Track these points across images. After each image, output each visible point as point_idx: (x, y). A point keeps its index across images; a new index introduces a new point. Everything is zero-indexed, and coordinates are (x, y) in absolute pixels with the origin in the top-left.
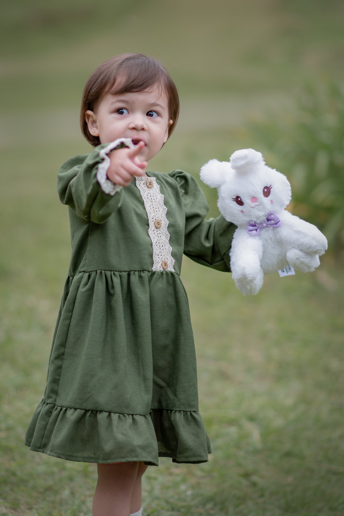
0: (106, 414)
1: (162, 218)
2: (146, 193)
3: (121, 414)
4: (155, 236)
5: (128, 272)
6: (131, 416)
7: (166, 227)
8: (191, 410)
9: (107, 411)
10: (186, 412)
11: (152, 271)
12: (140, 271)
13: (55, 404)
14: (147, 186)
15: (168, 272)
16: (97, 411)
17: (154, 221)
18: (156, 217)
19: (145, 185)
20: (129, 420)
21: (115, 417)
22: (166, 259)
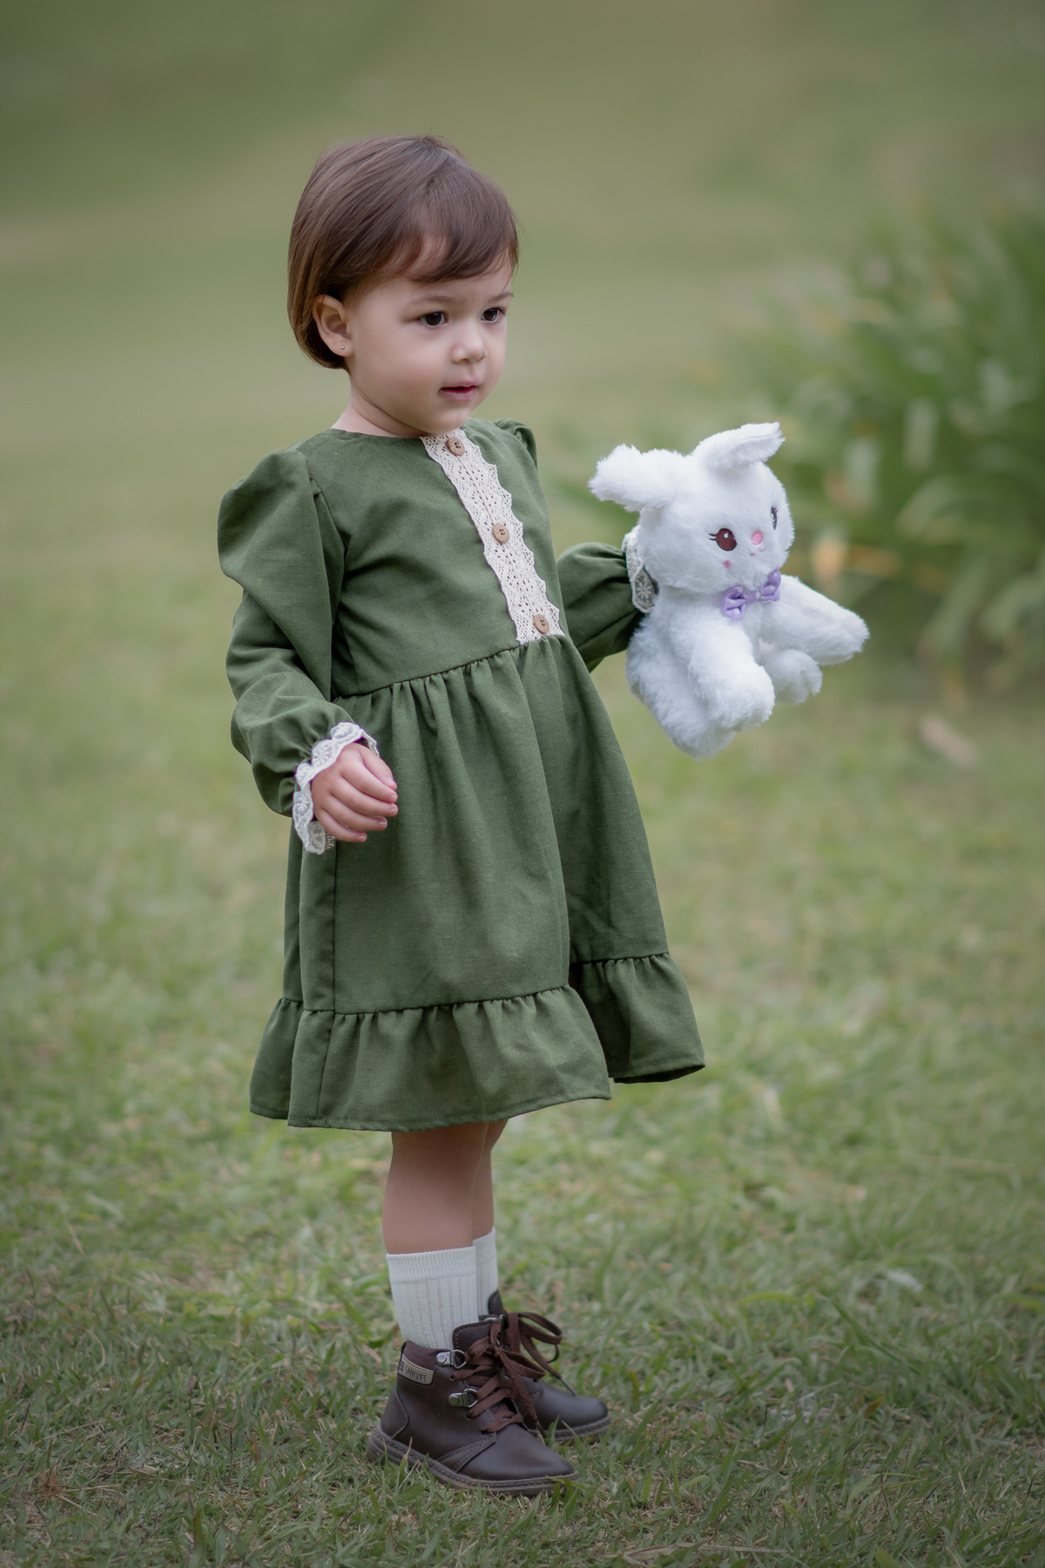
0: (472, 1008)
1: (505, 519)
2: (456, 469)
3: (507, 999)
4: (501, 562)
5: (464, 668)
6: (531, 999)
7: (521, 537)
8: (651, 953)
9: (473, 1000)
10: (640, 958)
11: (520, 645)
12: (492, 657)
13: (334, 1011)
14: (452, 452)
15: (554, 638)
16: (451, 1006)
17: (493, 529)
18: (493, 518)
19: (447, 452)
20: (530, 1009)
21: (494, 1009)
22: (539, 610)
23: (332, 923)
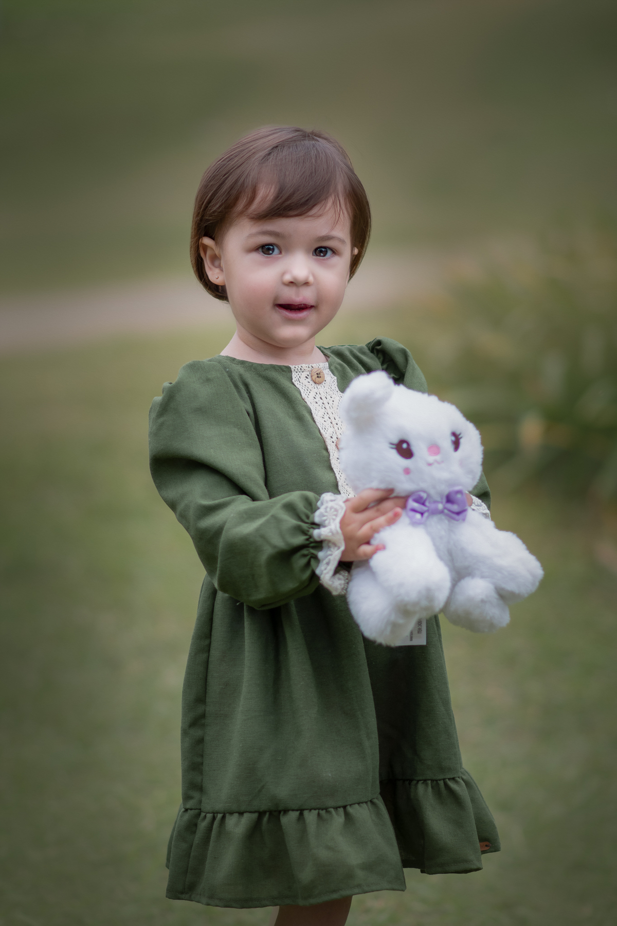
0: (294, 815)
2: (312, 394)
3: (322, 810)
4: (341, 467)
6: (341, 810)
9: (296, 808)
10: (437, 781)
13: (200, 809)
14: (313, 381)
16: (280, 812)
17: (335, 442)
18: (338, 434)
19: (309, 380)
20: (339, 817)
21: (311, 817)
23: (201, 741)
